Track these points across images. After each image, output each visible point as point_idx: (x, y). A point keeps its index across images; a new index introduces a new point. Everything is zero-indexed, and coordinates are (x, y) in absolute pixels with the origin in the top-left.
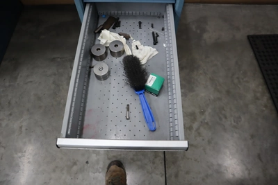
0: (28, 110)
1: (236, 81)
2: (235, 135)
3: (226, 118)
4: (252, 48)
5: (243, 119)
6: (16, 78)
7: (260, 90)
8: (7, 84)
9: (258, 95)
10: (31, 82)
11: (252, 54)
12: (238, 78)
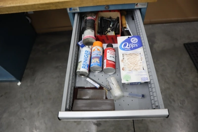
0: (43, 101)
1: (179, 75)
2: (182, 113)
3: (174, 101)
4: (188, 52)
5: (186, 102)
6: (34, 80)
7: (197, 80)
8: (29, 84)
9: (196, 84)
10: (44, 82)
11: (188, 56)
12: (180, 73)
